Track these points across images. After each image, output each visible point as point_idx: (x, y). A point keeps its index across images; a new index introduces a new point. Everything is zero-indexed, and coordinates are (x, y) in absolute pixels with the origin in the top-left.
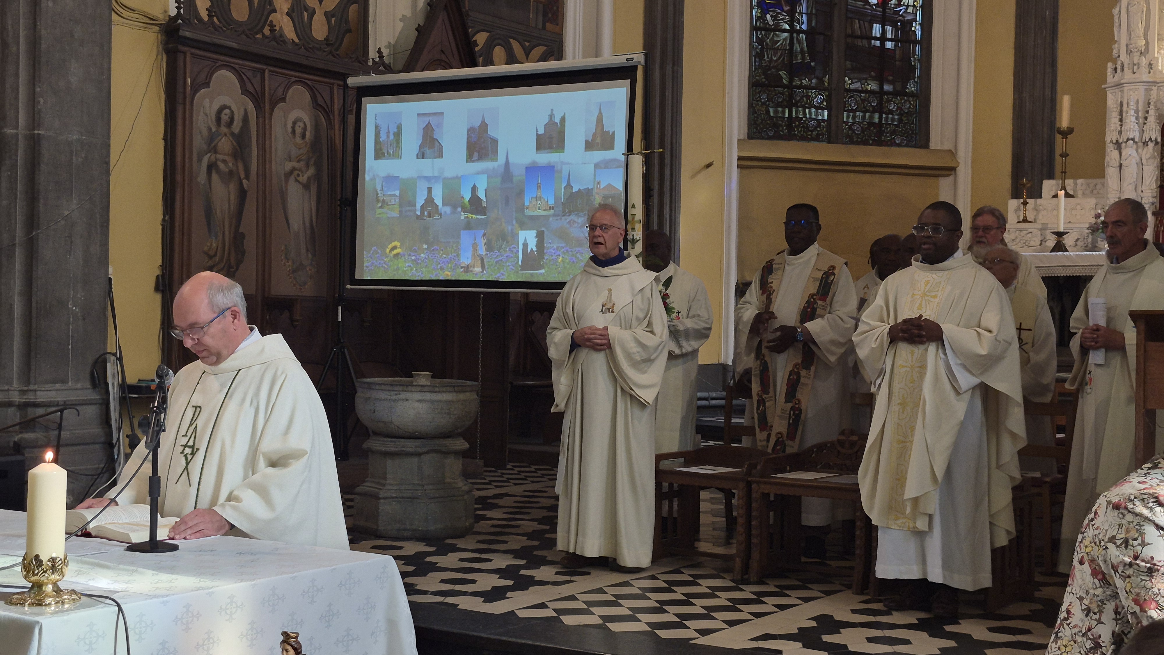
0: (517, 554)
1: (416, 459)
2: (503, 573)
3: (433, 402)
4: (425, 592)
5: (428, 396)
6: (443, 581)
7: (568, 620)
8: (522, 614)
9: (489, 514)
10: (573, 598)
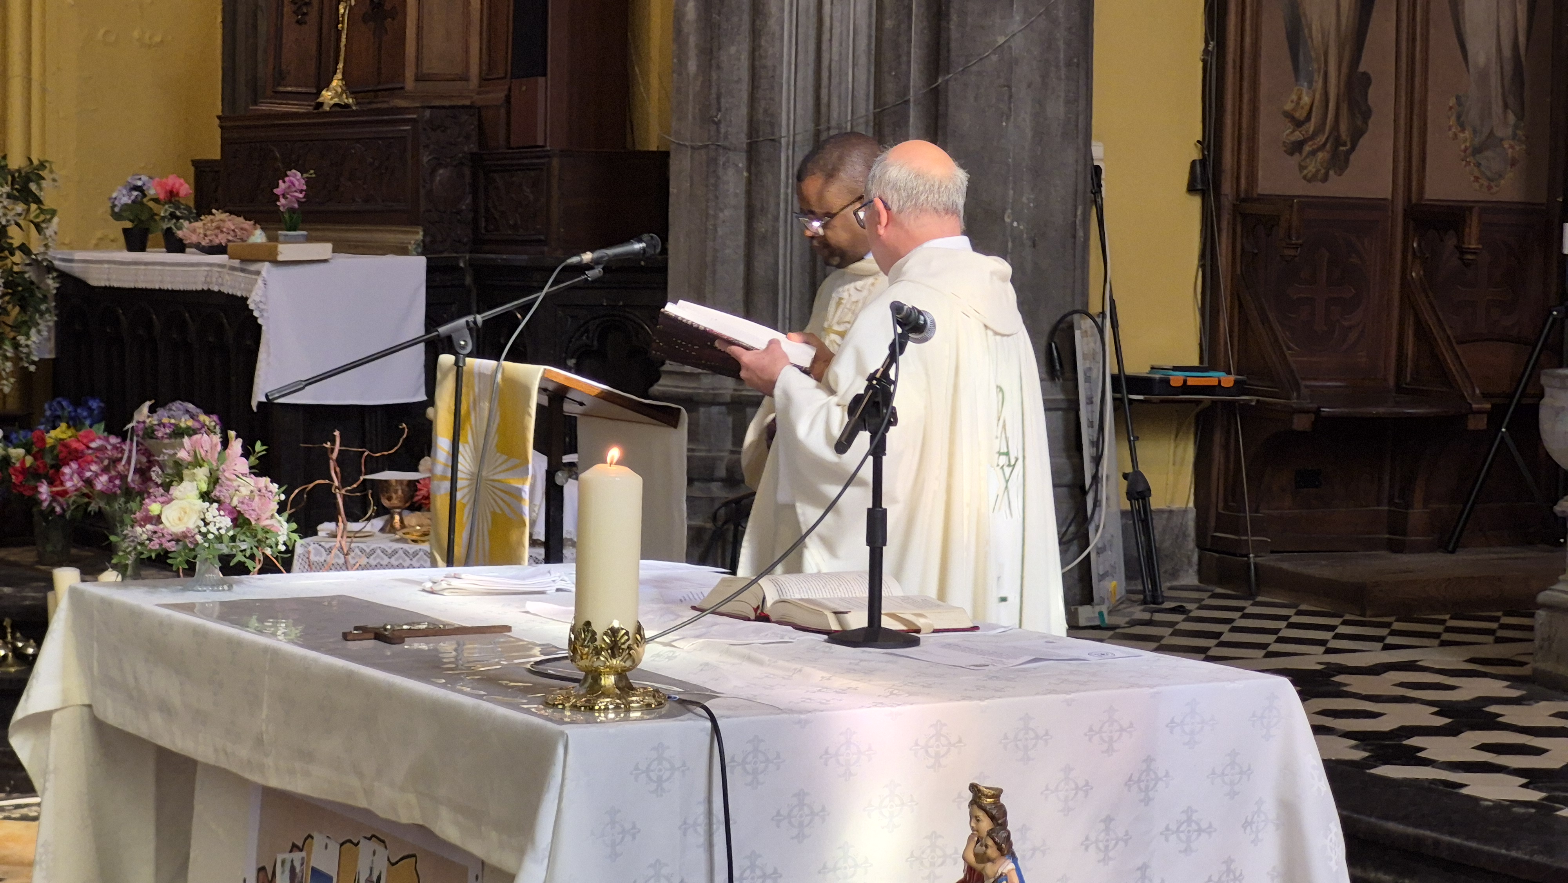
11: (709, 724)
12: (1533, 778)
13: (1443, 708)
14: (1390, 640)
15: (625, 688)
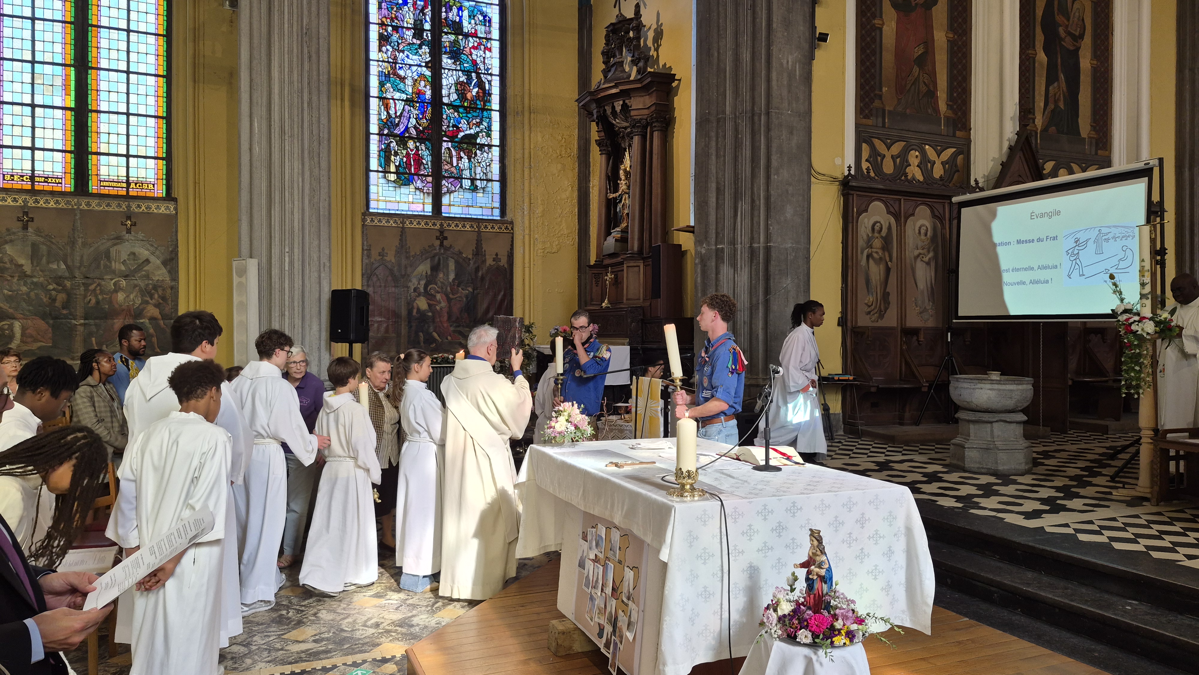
0: (1058, 489)
1: (989, 425)
2: (1043, 501)
3: (999, 390)
4: (985, 508)
5: (996, 386)
6: (1000, 503)
7: (1082, 537)
8: (1048, 530)
9: (1046, 462)
10: (1091, 522)
11: (720, 503)
12: (958, 499)
13: (925, 475)
14: (904, 452)
15: (693, 489)
